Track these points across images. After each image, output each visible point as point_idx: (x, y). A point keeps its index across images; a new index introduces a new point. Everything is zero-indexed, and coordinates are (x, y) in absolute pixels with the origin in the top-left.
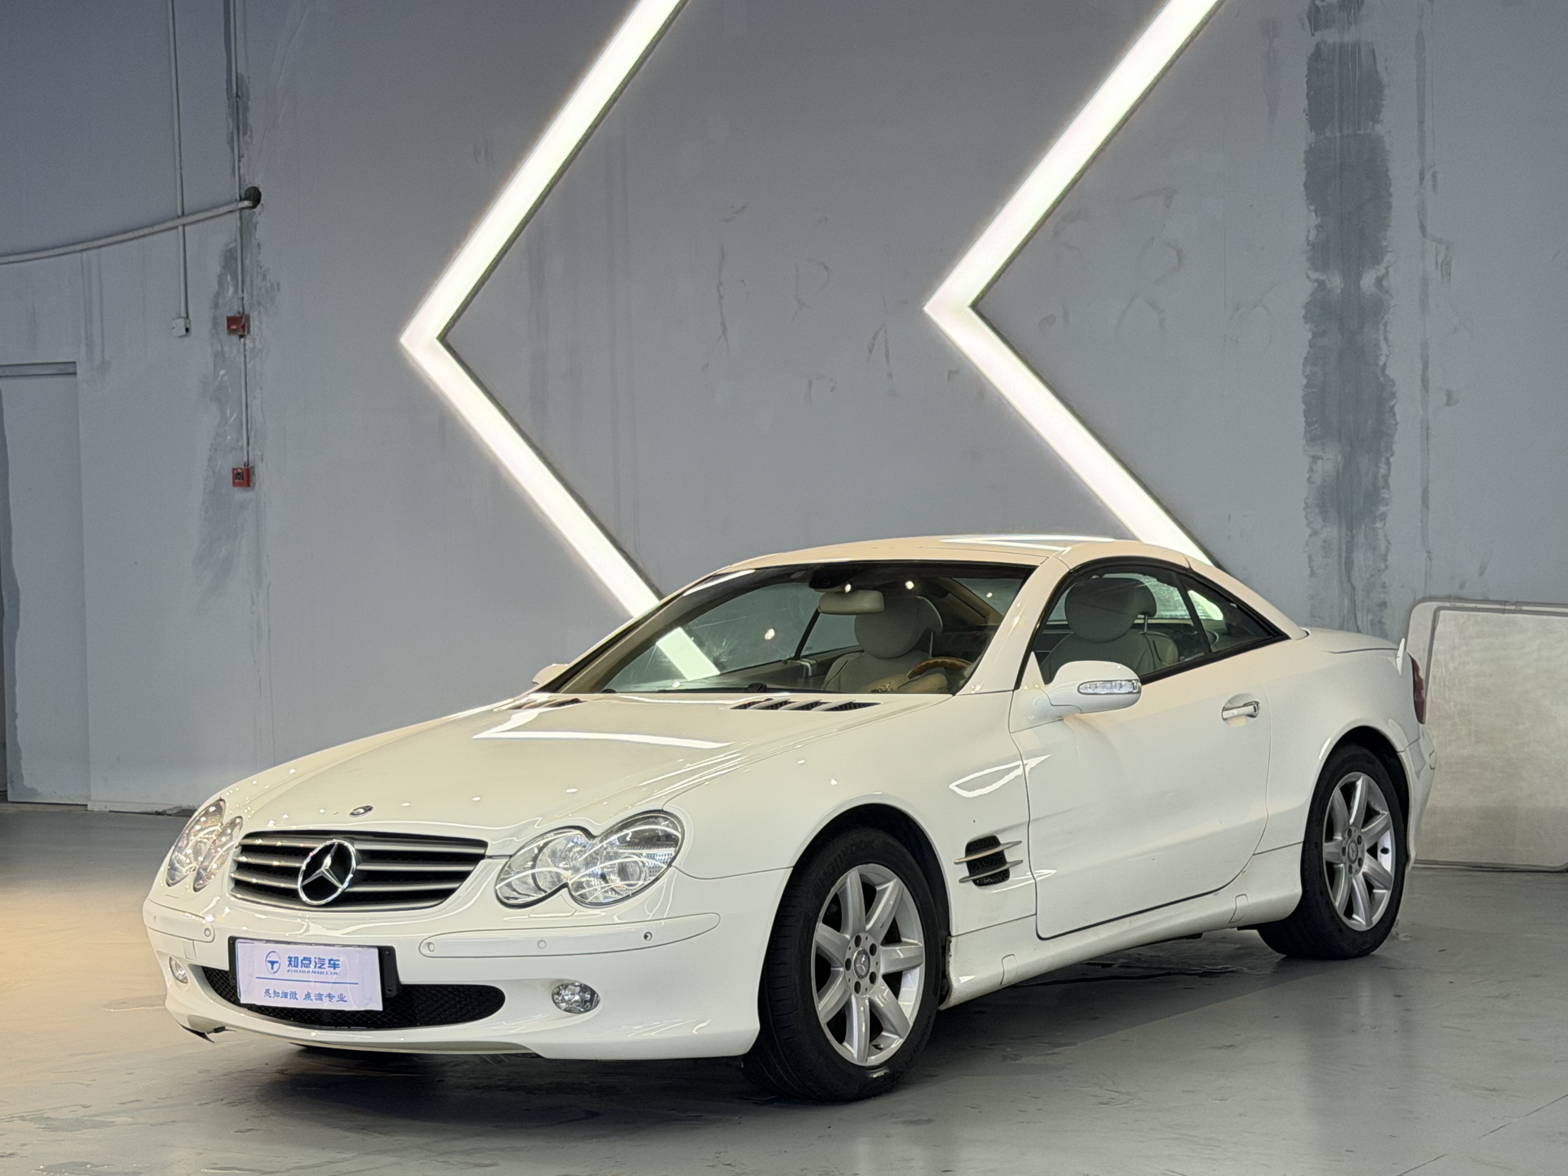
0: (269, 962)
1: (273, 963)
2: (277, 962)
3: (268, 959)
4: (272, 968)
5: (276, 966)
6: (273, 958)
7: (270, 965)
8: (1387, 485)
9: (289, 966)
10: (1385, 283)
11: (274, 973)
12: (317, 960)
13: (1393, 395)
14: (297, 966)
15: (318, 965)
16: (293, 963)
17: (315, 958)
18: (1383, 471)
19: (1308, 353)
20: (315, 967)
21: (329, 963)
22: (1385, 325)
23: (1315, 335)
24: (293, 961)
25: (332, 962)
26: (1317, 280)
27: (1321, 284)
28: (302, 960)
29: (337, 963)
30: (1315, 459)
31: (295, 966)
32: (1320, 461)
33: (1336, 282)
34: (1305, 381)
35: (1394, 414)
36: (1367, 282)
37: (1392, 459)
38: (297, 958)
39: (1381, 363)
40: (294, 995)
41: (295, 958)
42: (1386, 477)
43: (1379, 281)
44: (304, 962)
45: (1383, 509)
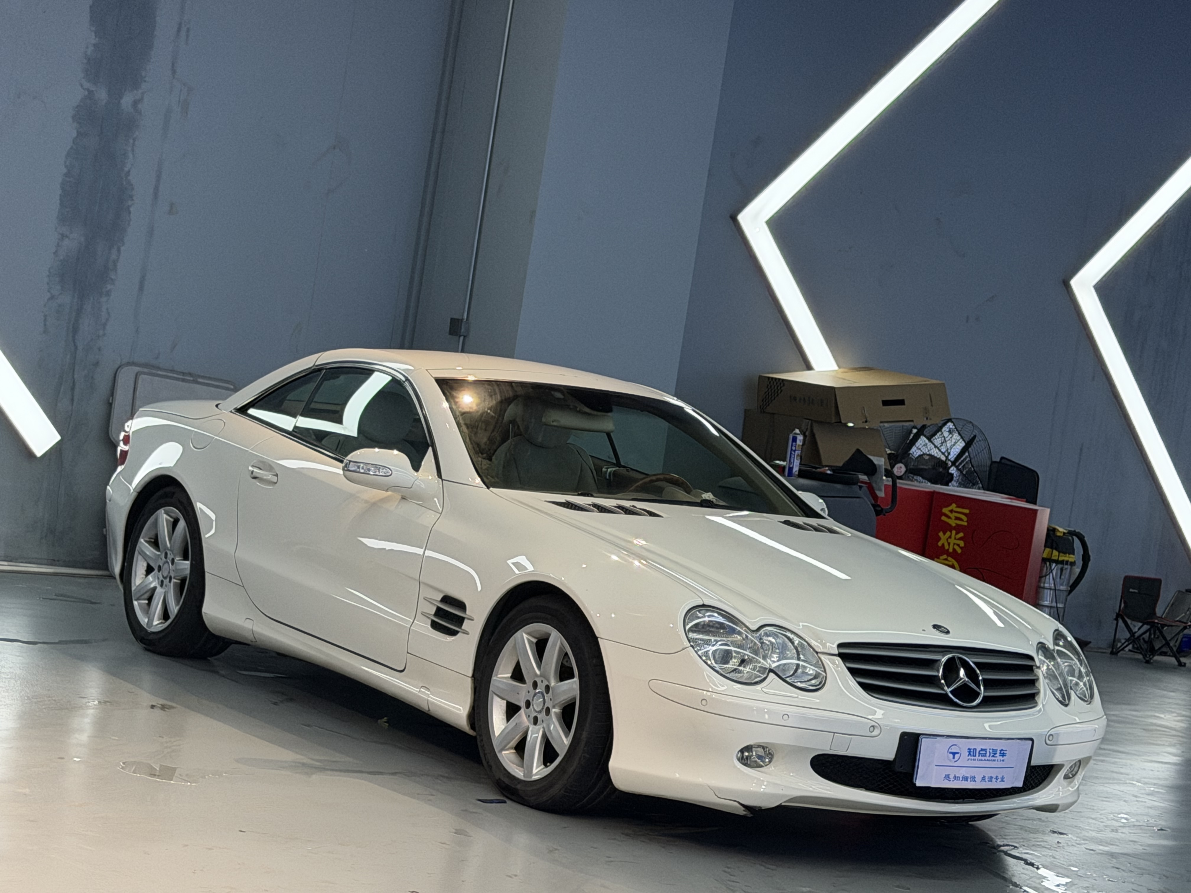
0: (951, 753)
1: (954, 754)
2: (958, 753)
3: (950, 751)
4: (954, 758)
5: (957, 756)
6: (954, 749)
7: (951, 755)
8: (115, 269)
9: (968, 756)
10: (139, 106)
11: (955, 761)
12: (991, 751)
13: (131, 197)
14: (975, 756)
15: (992, 755)
16: (972, 753)
17: (990, 749)
18: (114, 257)
19: (72, 148)
20: (989, 756)
21: (1000, 753)
22: (134, 140)
23: (79, 133)
24: (971, 752)
25: (1002, 752)
26: (88, 90)
27: (90, 92)
28: (979, 751)
29: (1005, 752)
30: (63, 236)
31: (973, 756)
32: (67, 239)
33: (102, 95)
34: (65, 171)
35: (130, 213)
36: (127, 100)
37: (122, 248)
38: (976, 749)
39: (126, 169)
40: (973, 779)
41: (974, 749)
42: (115, 262)
43: (135, 103)
44: (981, 752)
45: (109, 287)
